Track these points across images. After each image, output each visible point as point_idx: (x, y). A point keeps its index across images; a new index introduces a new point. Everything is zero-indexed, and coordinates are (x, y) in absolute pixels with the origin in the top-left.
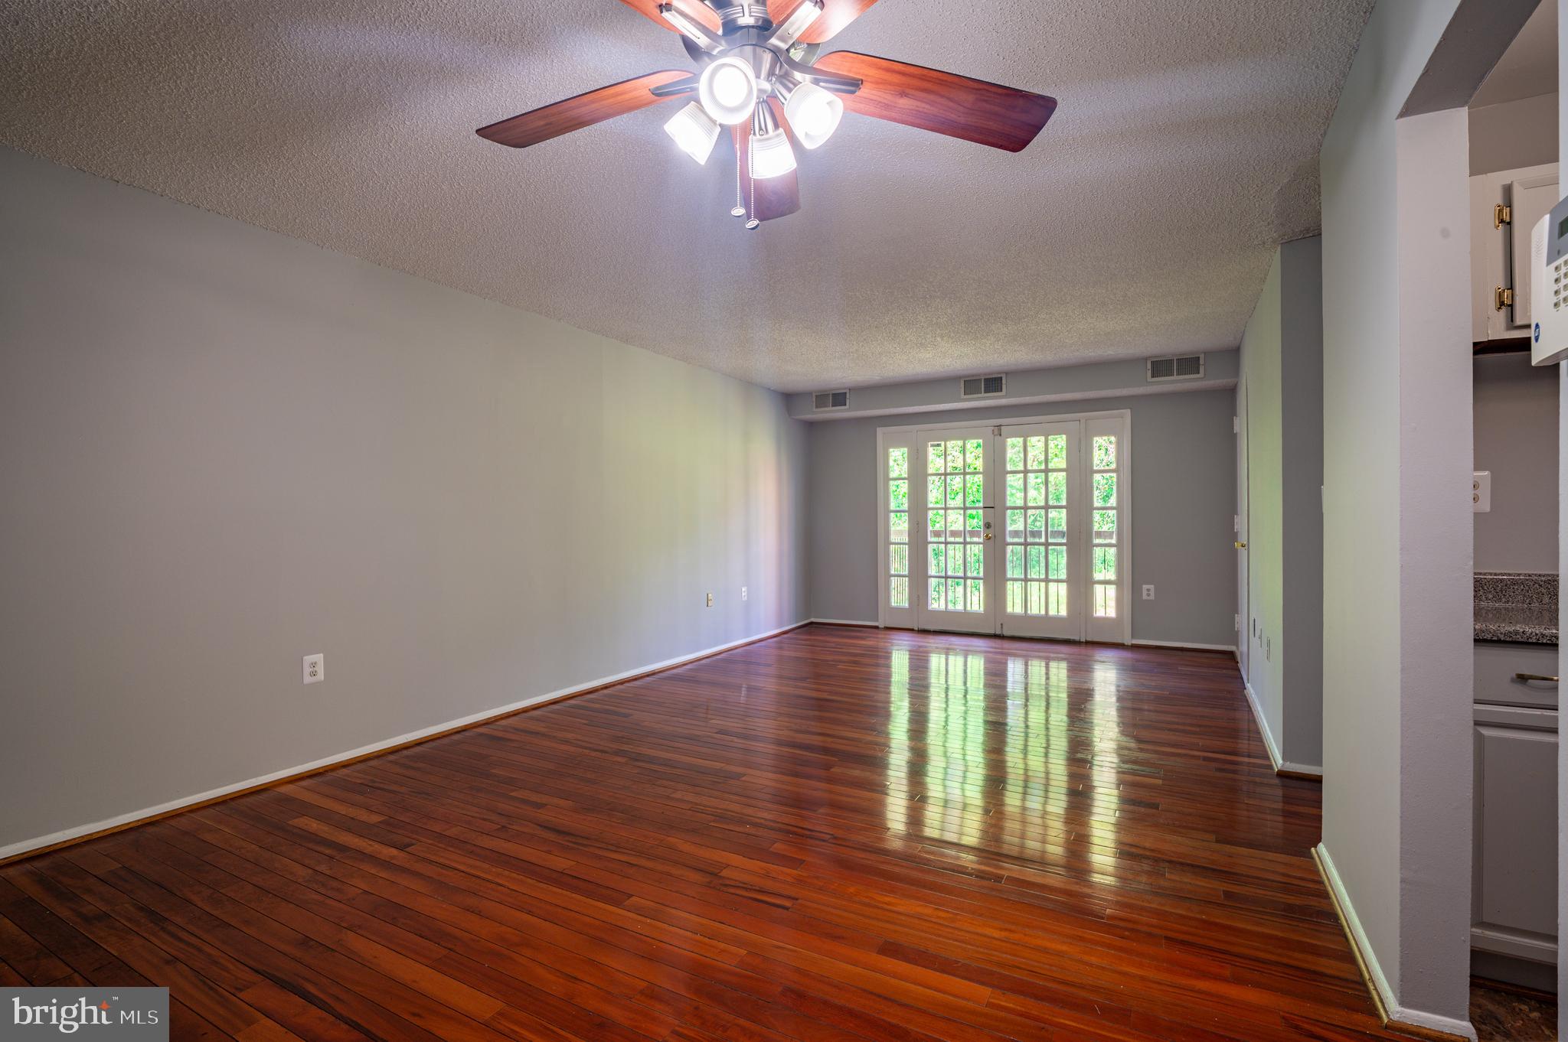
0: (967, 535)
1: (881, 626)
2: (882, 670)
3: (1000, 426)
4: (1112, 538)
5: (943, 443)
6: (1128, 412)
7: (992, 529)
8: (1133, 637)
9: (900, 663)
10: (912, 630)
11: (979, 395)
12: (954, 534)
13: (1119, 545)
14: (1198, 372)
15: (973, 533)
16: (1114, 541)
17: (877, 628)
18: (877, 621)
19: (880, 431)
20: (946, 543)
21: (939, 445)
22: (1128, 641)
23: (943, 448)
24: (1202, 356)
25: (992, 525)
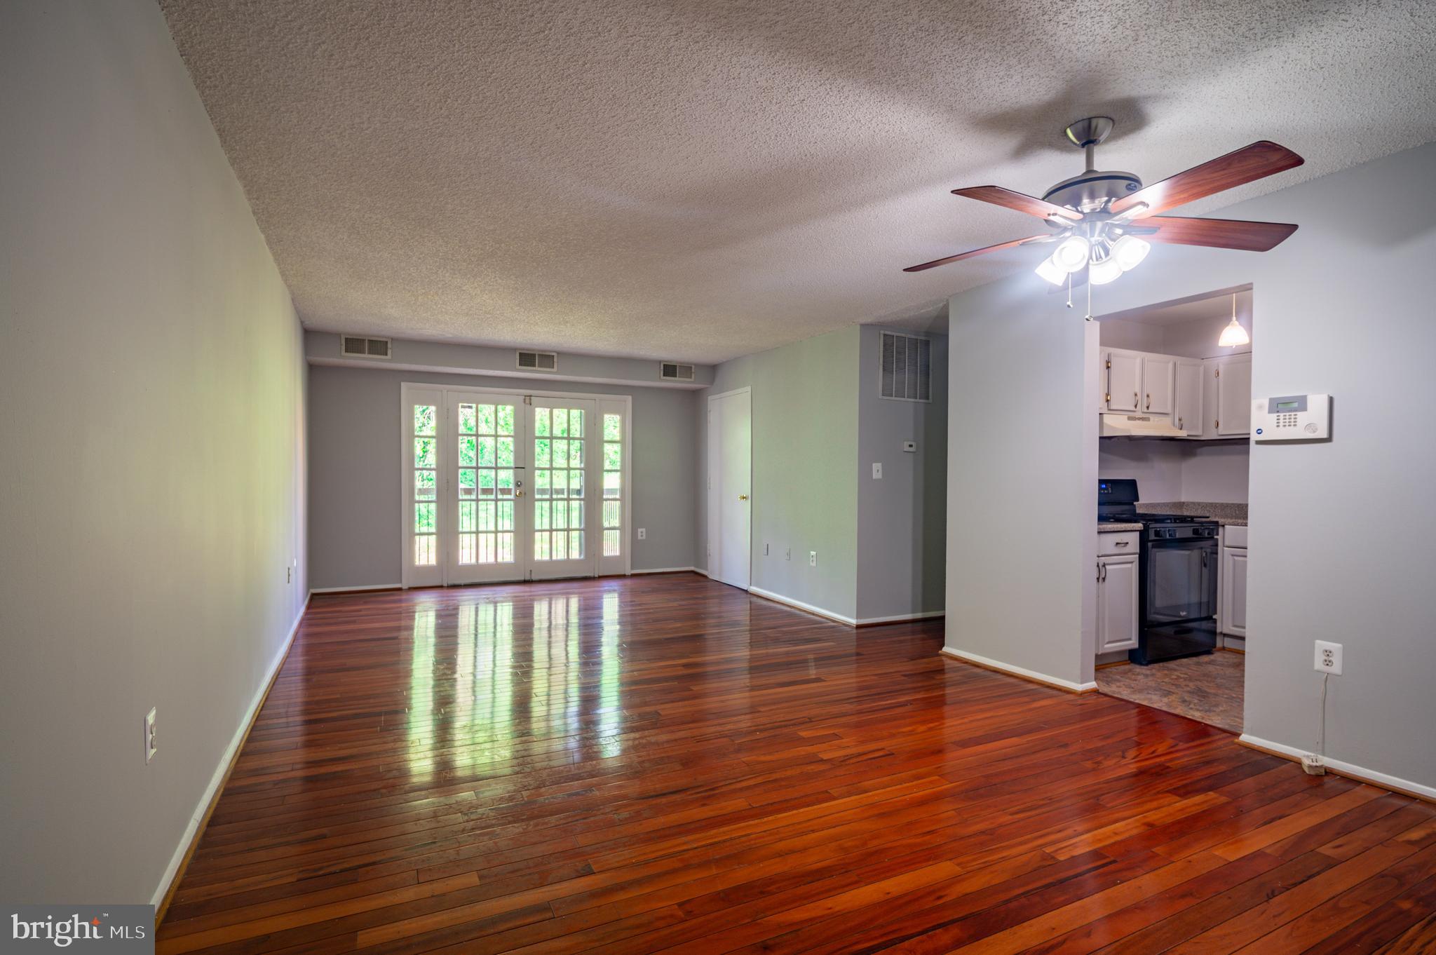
0: (499, 493)
1: (405, 586)
2: (404, 634)
3: (531, 396)
4: (616, 494)
5: (474, 405)
6: (630, 398)
7: (522, 487)
8: (632, 569)
9: (425, 622)
10: (441, 587)
11: (534, 368)
12: (486, 491)
13: (622, 500)
14: (691, 378)
15: (504, 491)
16: (618, 496)
17: (400, 589)
18: (401, 582)
19: (404, 386)
20: (477, 500)
21: (470, 407)
22: (629, 572)
23: (474, 409)
24: (693, 367)
25: (523, 483)
